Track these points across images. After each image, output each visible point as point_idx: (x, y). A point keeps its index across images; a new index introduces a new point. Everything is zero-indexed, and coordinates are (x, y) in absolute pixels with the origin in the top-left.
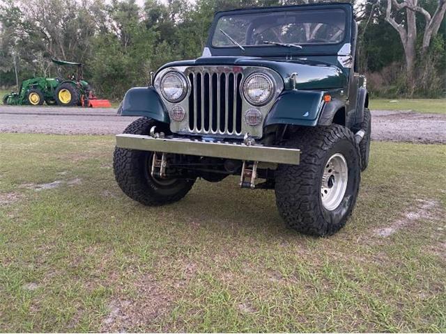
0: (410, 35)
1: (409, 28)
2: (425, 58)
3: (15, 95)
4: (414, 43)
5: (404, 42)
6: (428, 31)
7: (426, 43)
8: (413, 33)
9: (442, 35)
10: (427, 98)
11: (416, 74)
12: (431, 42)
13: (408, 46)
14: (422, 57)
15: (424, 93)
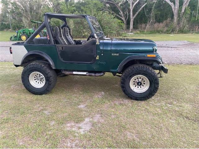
0: (176, 7)
1: (176, 5)
2: (182, 17)
3: (15, 37)
4: (178, 11)
5: (173, 10)
6: (184, 5)
7: (183, 11)
8: (177, 7)
9: (189, 7)
10: (183, 33)
11: (179, 24)
12: (185, 10)
13: (175, 12)
14: (181, 16)
15: (182, 31)
